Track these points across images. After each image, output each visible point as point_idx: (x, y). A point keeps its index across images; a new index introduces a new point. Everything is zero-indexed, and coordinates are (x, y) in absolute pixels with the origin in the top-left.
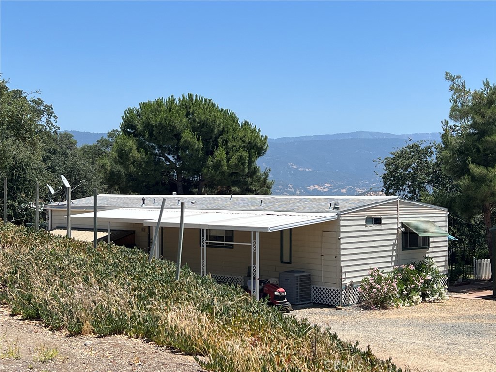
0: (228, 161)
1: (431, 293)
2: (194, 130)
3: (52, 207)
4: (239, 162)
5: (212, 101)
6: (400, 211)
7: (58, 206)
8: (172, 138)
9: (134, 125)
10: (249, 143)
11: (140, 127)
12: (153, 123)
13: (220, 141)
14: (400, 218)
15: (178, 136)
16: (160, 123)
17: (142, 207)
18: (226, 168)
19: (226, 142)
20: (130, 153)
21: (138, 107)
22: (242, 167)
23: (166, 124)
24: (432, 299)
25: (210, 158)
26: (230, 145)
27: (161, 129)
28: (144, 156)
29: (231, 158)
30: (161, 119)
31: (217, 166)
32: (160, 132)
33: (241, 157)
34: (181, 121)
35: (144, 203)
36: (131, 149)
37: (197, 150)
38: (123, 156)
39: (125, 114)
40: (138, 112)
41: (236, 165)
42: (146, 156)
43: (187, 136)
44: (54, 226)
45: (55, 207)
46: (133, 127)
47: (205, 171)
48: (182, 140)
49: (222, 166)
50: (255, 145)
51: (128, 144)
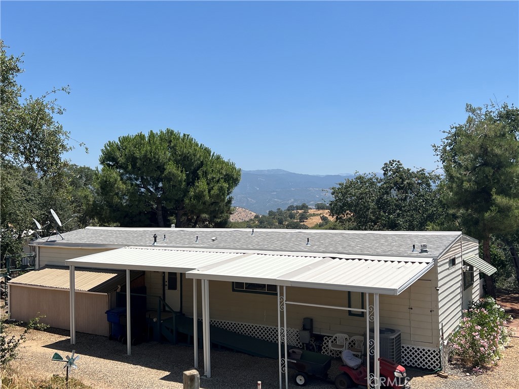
0: (209, 192)
2: (177, 162)
3: (39, 243)
4: (220, 192)
5: (190, 136)
7: (47, 243)
8: (156, 171)
9: (115, 157)
10: (227, 175)
11: (121, 160)
12: (137, 155)
13: (200, 173)
14: (463, 255)
15: (161, 168)
16: (145, 155)
17: (153, 245)
18: (208, 198)
19: (205, 174)
20: (114, 184)
21: (117, 141)
22: (222, 197)
23: (151, 156)
24: (506, 345)
25: (192, 189)
26: (209, 177)
27: (145, 161)
28: (129, 188)
29: (212, 188)
30: (147, 151)
31: (199, 196)
32: (144, 164)
33: (221, 187)
34: (165, 153)
35: (155, 241)
36: (116, 180)
37: (181, 181)
38: (106, 187)
39: (105, 147)
40: (117, 145)
41: (218, 195)
42: (131, 187)
43: (171, 168)
44: (43, 264)
45: (43, 243)
46: (114, 159)
47: (187, 201)
48: (166, 172)
49: (204, 196)
50: (232, 177)
51: (112, 176)
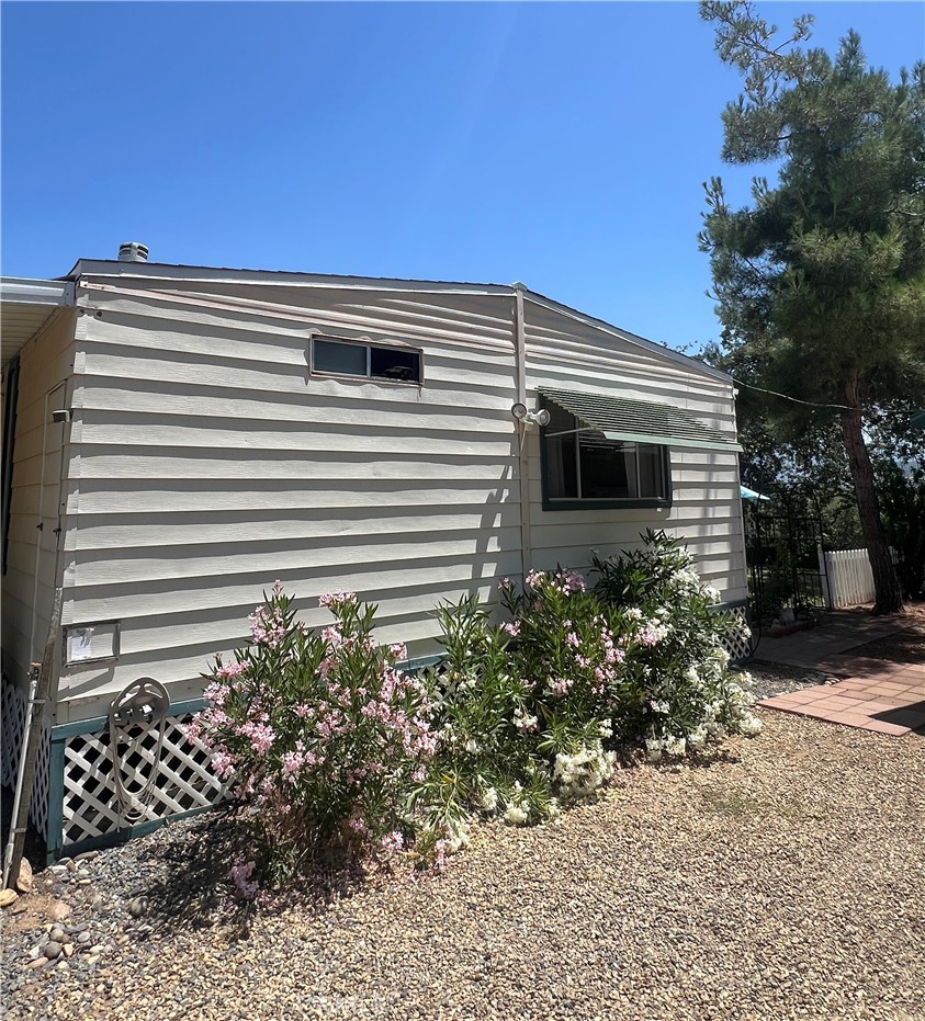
1: (674, 708)
6: (527, 346)
14: (530, 372)
24: (680, 748)
